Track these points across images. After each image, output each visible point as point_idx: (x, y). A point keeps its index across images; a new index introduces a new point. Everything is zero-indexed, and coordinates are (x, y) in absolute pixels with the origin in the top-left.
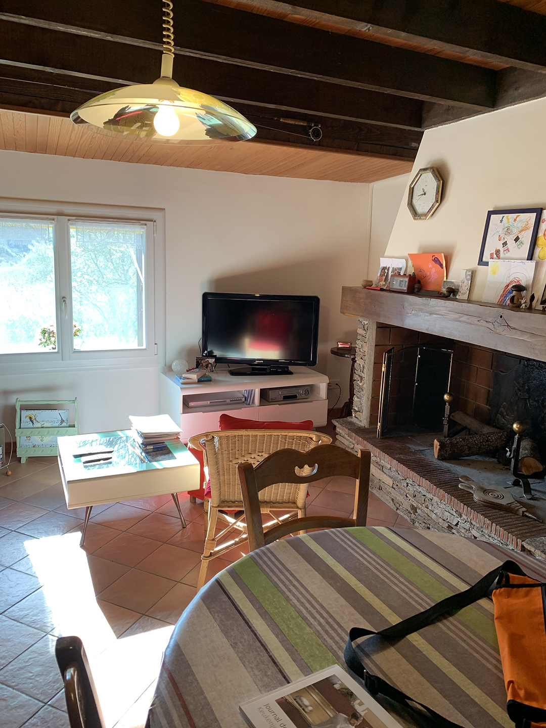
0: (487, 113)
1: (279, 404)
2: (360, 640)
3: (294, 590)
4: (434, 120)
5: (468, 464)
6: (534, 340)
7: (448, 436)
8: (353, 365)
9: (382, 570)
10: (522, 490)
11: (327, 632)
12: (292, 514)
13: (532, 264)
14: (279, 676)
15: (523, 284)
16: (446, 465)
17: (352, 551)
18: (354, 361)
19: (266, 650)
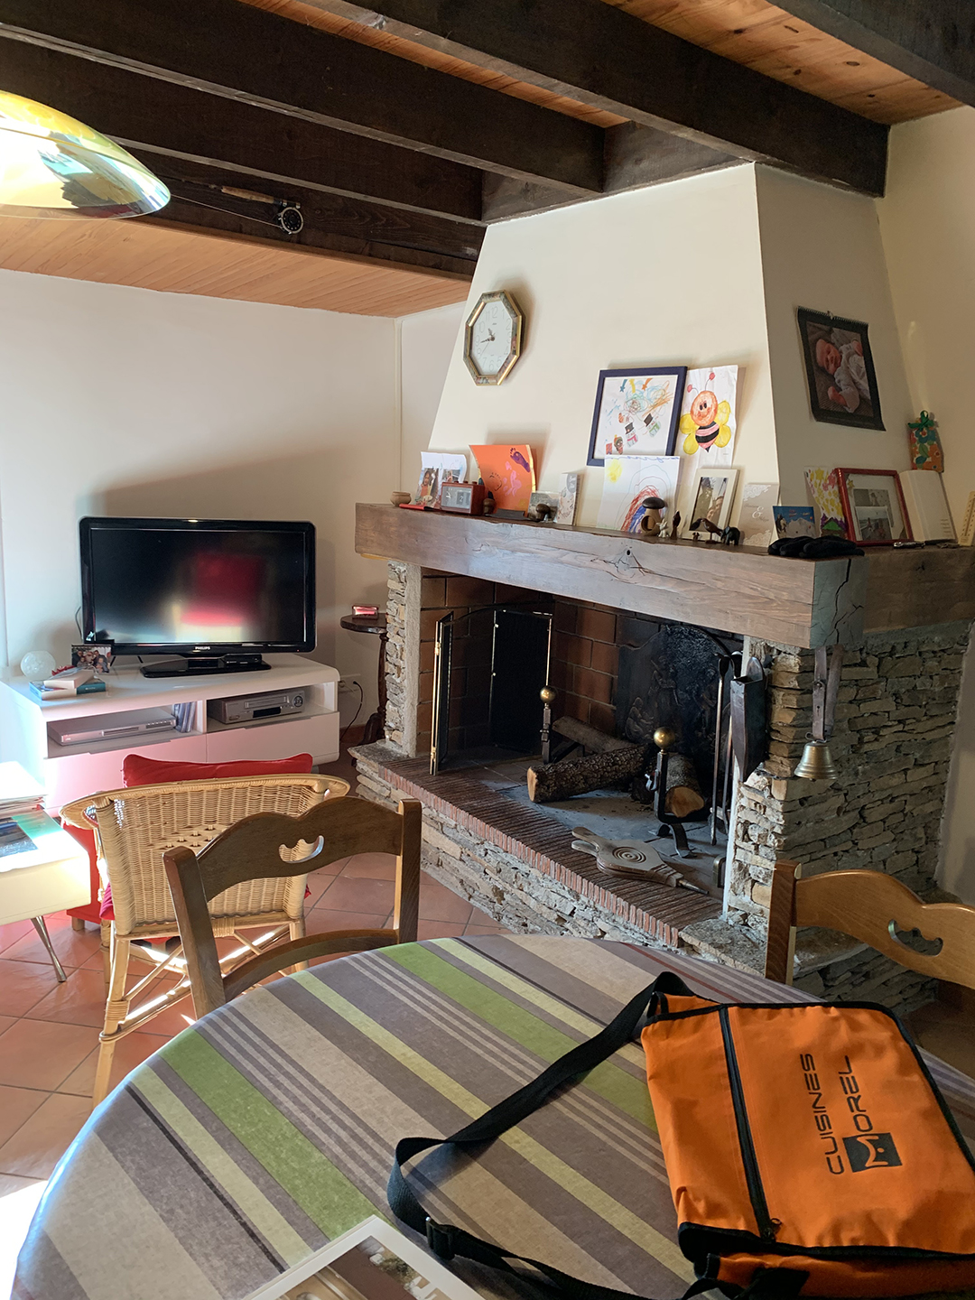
0: (591, 200)
1: (247, 727)
2: (416, 1160)
3: (286, 1083)
4: (502, 207)
5: (585, 806)
6: (683, 590)
7: (550, 761)
8: (383, 647)
9: (450, 1018)
10: (673, 842)
11: (353, 1155)
12: (278, 930)
13: (673, 462)
14: (263, 1261)
15: (662, 496)
16: (548, 811)
17: (393, 991)
18: (384, 638)
19: (234, 1212)
